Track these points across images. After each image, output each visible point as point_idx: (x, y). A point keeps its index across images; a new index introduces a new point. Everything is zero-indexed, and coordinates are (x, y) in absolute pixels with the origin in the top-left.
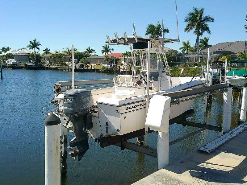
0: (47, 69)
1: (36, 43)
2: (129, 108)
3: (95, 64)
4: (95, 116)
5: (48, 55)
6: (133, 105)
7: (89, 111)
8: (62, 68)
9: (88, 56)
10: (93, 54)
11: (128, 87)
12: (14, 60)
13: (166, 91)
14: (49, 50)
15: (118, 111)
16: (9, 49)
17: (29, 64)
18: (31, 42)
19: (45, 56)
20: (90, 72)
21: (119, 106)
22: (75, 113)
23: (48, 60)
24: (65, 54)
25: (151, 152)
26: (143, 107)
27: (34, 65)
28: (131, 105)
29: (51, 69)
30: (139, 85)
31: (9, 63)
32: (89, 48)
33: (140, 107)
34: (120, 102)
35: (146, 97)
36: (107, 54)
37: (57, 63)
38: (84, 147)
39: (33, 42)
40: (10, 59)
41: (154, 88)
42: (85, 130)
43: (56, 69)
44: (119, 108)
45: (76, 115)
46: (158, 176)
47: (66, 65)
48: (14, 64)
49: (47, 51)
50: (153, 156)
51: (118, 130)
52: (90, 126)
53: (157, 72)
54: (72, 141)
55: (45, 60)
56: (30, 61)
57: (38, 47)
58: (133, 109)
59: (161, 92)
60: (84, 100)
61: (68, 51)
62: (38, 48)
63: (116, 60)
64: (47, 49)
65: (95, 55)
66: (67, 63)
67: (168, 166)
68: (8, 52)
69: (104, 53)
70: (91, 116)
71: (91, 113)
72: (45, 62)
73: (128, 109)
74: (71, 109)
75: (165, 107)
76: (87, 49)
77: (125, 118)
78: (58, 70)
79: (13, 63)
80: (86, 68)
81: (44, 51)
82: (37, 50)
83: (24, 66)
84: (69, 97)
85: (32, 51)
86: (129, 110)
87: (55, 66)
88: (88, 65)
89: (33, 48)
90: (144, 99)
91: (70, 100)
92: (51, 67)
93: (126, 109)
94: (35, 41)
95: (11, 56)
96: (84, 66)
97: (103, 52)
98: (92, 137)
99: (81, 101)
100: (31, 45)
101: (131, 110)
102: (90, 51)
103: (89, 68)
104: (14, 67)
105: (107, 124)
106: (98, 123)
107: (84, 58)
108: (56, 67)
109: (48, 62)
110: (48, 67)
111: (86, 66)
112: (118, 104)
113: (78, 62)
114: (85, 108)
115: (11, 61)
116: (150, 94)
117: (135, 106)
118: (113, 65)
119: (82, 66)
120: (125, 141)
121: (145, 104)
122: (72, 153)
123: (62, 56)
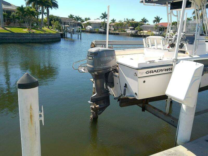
1: (106, 14)
2: (151, 72)
3: (147, 31)
4: (116, 76)
5: (114, 24)
6: (156, 69)
7: (111, 70)
8: (122, 33)
9: (142, 25)
10: (147, 23)
11: (158, 49)
12: (91, 27)
13: (201, 56)
14: (115, 20)
15: (136, 74)
16: (89, 19)
17: (100, 30)
18: (103, 14)
19: (112, 24)
20: (142, 37)
21: (137, 69)
22: (95, 71)
23: (113, 27)
24: (125, 23)
25: (172, 121)
26: (169, 71)
27: (103, 30)
28: (153, 69)
29: (114, 34)
30: (171, 47)
31: (88, 29)
32: (144, 19)
33: (164, 72)
34: (139, 64)
35: (173, 62)
36: (157, 23)
37: (119, 30)
38: (104, 103)
39: (104, 13)
40: (88, 26)
41: (188, 52)
42: (107, 88)
44: (137, 72)
45: (96, 73)
46: (172, 154)
47: (125, 32)
49: (113, 21)
50: (173, 125)
51: (136, 94)
52: (112, 85)
53: (194, 35)
54: (93, 96)
55: (111, 27)
56: (101, 28)
58: (155, 73)
59: (194, 56)
60: (106, 59)
63: (164, 28)
64: (114, 19)
65: (148, 24)
66: (125, 30)
67: (189, 142)
68: (88, 21)
69: (156, 23)
70: (112, 75)
71: (113, 72)
72: (111, 29)
73: (149, 72)
74: (91, 66)
75: (193, 77)
76: (142, 20)
77: (144, 82)
78: (119, 35)
79: (90, 28)
80: (139, 34)
81: (111, 21)
82: (106, 20)
83: (97, 31)
84: (91, 55)
85: (103, 20)
86: (150, 74)
87: (117, 32)
88: (142, 31)
89: (103, 18)
90: (171, 63)
91: (91, 58)
92: (115, 32)
93: (146, 73)
94: (105, 13)
95: (89, 24)
96: (138, 33)
97: (154, 21)
98: (113, 95)
99: (101, 60)
100: (103, 16)
101: (152, 74)
102: (144, 21)
103: (142, 34)
104: (91, 32)
105: (126, 86)
106: (119, 83)
107: (138, 26)
109: (113, 29)
110: (113, 32)
111: (140, 32)
112: (136, 66)
113: (133, 29)
114: (106, 67)
115: (89, 27)
116: (178, 58)
117: (158, 70)
118: (161, 32)
119: (137, 32)
120: (147, 103)
121: (171, 69)
122: (92, 107)
123: (123, 25)
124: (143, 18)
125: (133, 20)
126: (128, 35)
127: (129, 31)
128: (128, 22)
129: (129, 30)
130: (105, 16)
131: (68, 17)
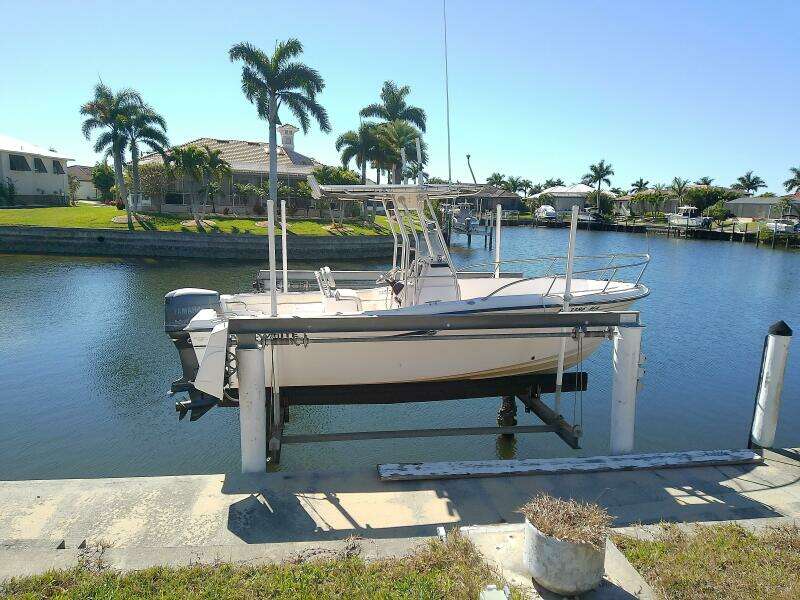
0: (621, 229)
1: (604, 168)
3: (749, 220)
8: (656, 227)
9: (734, 198)
10: (761, 191)
12: (550, 209)
16: (559, 183)
18: (593, 168)
19: (625, 197)
20: (728, 240)
23: (628, 207)
24: (670, 193)
29: (629, 229)
31: (540, 215)
32: (748, 176)
37: (647, 216)
39: (597, 166)
40: (543, 207)
43: (641, 230)
47: (666, 221)
48: (550, 217)
49: (640, 186)
55: (620, 207)
57: (606, 177)
61: (676, 187)
62: (608, 181)
64: (641, 180)
65: (765, 195)
66: (667, 215)
68: (552, 190)
69: (795, 189)
72: (621, 212)
76: (740, 179)
78: (646, 232)
79: (548, 214)
80: (718, 230)
81: (632, 185)
85: (593, 188)
87: (639, 223)
88: (729, 221)
89: (595, 182)
92: (631, 224)
94: (601, 165)
96: (714, 225)
100: (593, 173)
102: (750, 182)
103: (727, 230)
104: (551, 224)
107: (719, 202)
108: (642, 224)
109: (628, 213)
110: (624, 224)
111: (722, 223)
115: (545, 211)
119: (707, 224)
123: (662, 199)
124: (743, 175)
125: (706, 182)
126: (676, 232)
127: (677, 220)
128: (680, 189)
129: (678, 218)
130: (600, 173)
131: (486, 183)
